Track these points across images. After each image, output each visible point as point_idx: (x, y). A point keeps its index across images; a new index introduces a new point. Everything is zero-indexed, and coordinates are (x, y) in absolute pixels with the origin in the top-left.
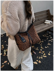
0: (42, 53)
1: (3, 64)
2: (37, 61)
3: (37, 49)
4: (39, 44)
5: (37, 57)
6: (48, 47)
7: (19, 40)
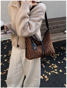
0: (52, 68)
1: (5, 71)
2: (44, 75)
3: (48, 62)
4: (53, 56)
5: (45, 72)
6: (62, 62)
7: (30, 45)
